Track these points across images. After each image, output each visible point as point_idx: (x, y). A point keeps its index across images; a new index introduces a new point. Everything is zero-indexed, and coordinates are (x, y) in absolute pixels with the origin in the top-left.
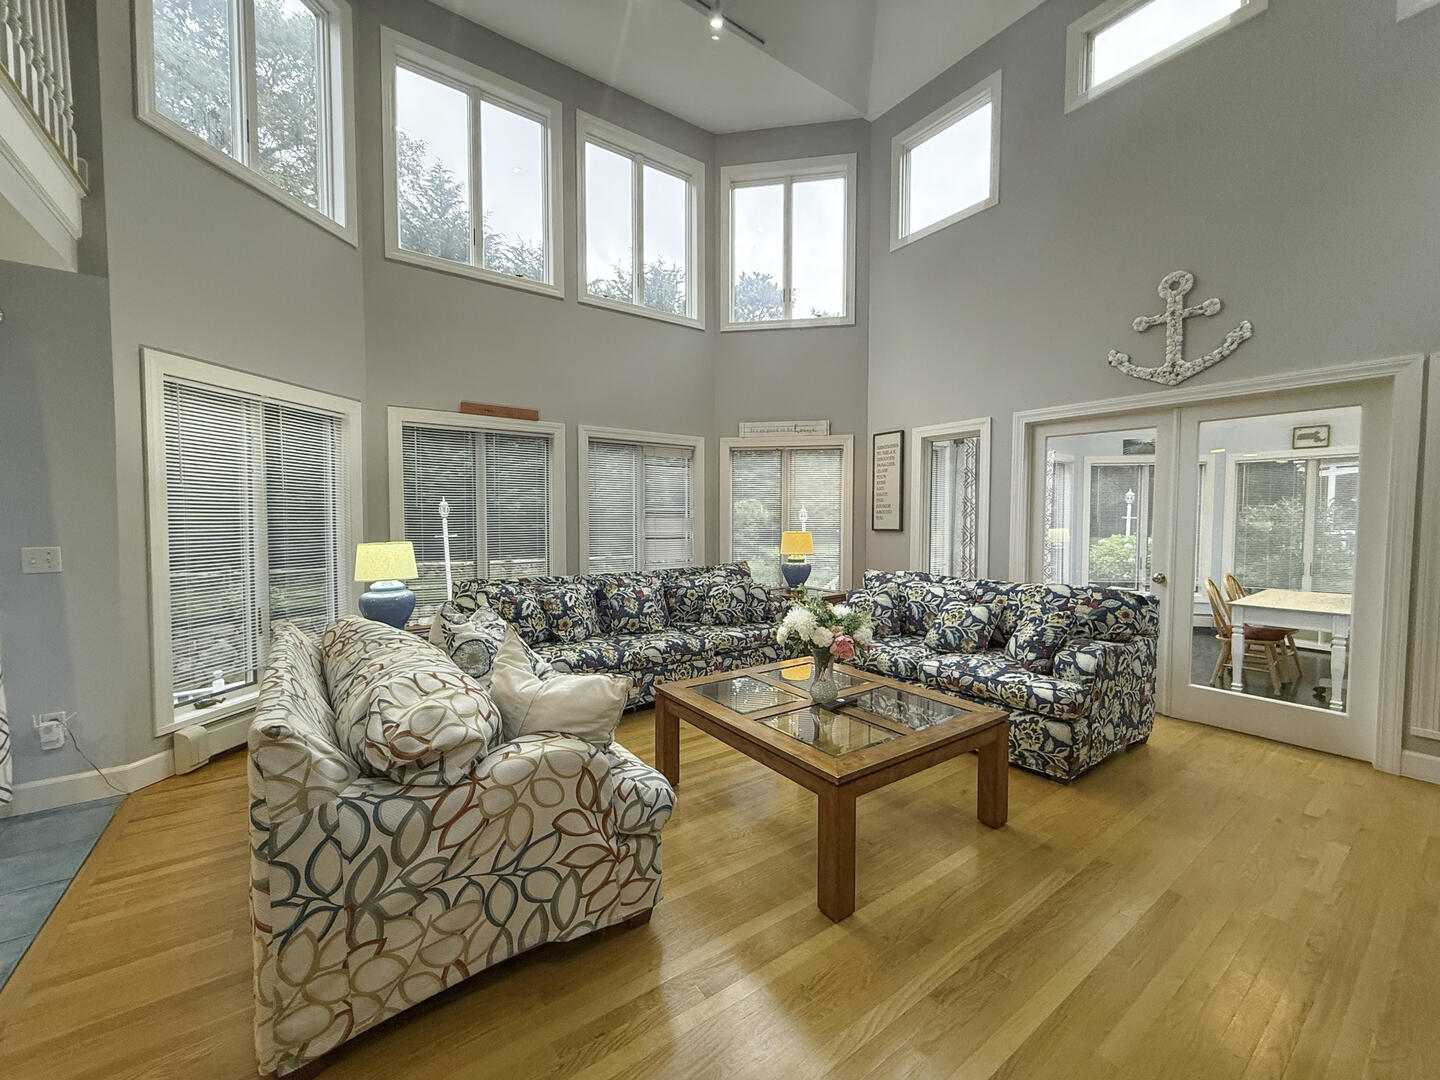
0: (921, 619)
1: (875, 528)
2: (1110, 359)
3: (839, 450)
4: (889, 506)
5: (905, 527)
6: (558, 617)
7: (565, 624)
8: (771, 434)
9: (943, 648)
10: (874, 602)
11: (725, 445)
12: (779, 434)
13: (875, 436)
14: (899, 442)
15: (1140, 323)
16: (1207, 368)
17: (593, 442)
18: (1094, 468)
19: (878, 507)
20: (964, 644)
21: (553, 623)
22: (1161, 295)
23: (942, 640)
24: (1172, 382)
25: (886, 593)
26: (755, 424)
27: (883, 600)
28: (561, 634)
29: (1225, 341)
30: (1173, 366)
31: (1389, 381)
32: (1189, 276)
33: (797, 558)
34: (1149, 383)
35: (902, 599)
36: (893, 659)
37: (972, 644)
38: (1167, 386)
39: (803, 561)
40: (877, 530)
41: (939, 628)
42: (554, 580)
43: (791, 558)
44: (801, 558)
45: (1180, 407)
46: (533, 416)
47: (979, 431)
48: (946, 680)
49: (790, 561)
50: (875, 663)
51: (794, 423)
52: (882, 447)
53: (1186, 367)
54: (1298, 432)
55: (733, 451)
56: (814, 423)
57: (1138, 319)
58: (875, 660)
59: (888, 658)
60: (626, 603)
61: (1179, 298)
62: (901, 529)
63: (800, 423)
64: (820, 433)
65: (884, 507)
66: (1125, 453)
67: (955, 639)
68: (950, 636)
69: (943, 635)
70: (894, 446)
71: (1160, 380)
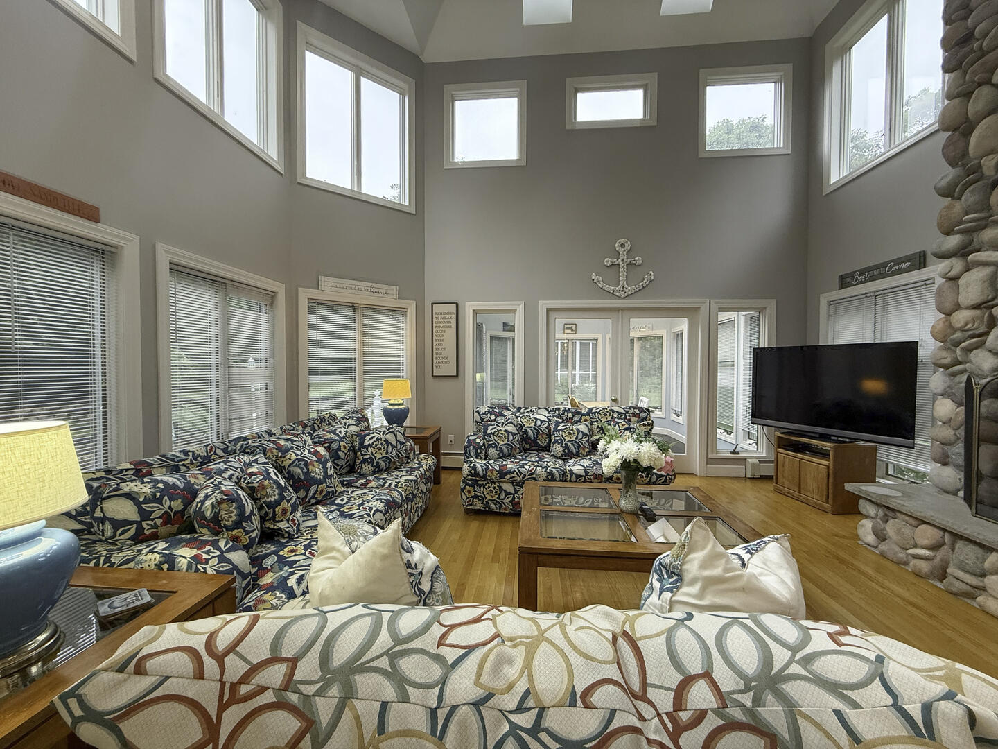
0: (536, 439)
1: (434, 375)
2: (593, 278)
3: (403, 312)
4: (447, 358)
5: (460, 373)
6: (273, 505)
7: (284, 512)
8: (349, 291)
9: (568, 455)
10: (506, 431)
11: (304, 295)
12: (357, 293)
13: (433, 304)
14: (454, 310)
15: (607, 261)
16: (637, 291)
17: (178, 270)
18: (491, 338)
19: (436, 358)
20: (581, 451)
21: (267, 514)
22: (617, 249)
23: (566, 451)
24: (623, 296)
25: (511, 423)
26: (336, 280)
27: (511, 428)
28: (283, 525)
29: (644, 279)
30: (623, 288)
31: (698, 308)
32: (629, 243)
33: (396, 402)
34: (611, 295)
35: (520, 426)
36: (548, 470)
37: (587, 450)
38: (619, 297)
39: (402, 404)
40: (435, 376)
41: (562, 442)
42: (182, 456)
43: (392, 402)
44: (401, 402)
45: (622, 309)
46: (91, 214)
47: (516, 310)
48: (592, 477)
49: (390, 405)
50: (534, 476)
51: (371, 284)
52: (439, 313)
53: (629, 289)
54: (566, 326)
55: (311, 302)
56: (386, 287)
57: (606, 259)
58: (534, 473)
59: (543, 470)
60: (311, 468)
61: (625, 253)
62: (457, 376)
63: (374, 285)
64: (391, 296)
65: (443, 358)
66: (504, 330)
67: (575, 449)
68: (572, 447)
69: (567, 447)
70: (450, 313)
71: (617, 294)
